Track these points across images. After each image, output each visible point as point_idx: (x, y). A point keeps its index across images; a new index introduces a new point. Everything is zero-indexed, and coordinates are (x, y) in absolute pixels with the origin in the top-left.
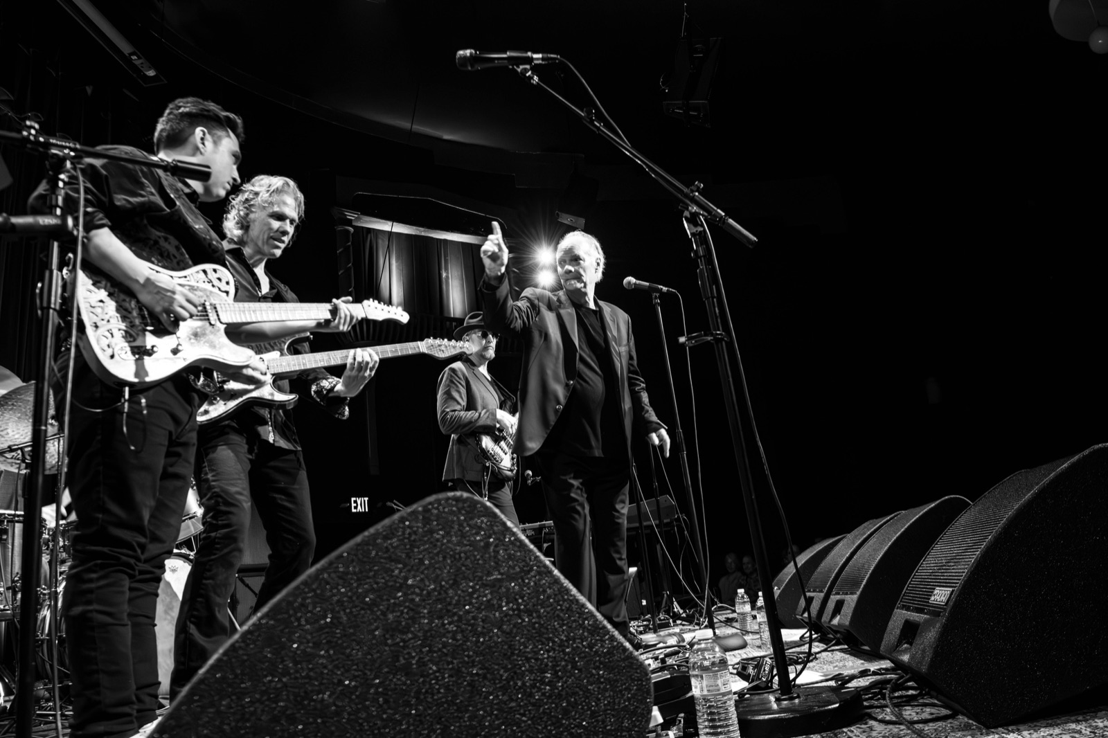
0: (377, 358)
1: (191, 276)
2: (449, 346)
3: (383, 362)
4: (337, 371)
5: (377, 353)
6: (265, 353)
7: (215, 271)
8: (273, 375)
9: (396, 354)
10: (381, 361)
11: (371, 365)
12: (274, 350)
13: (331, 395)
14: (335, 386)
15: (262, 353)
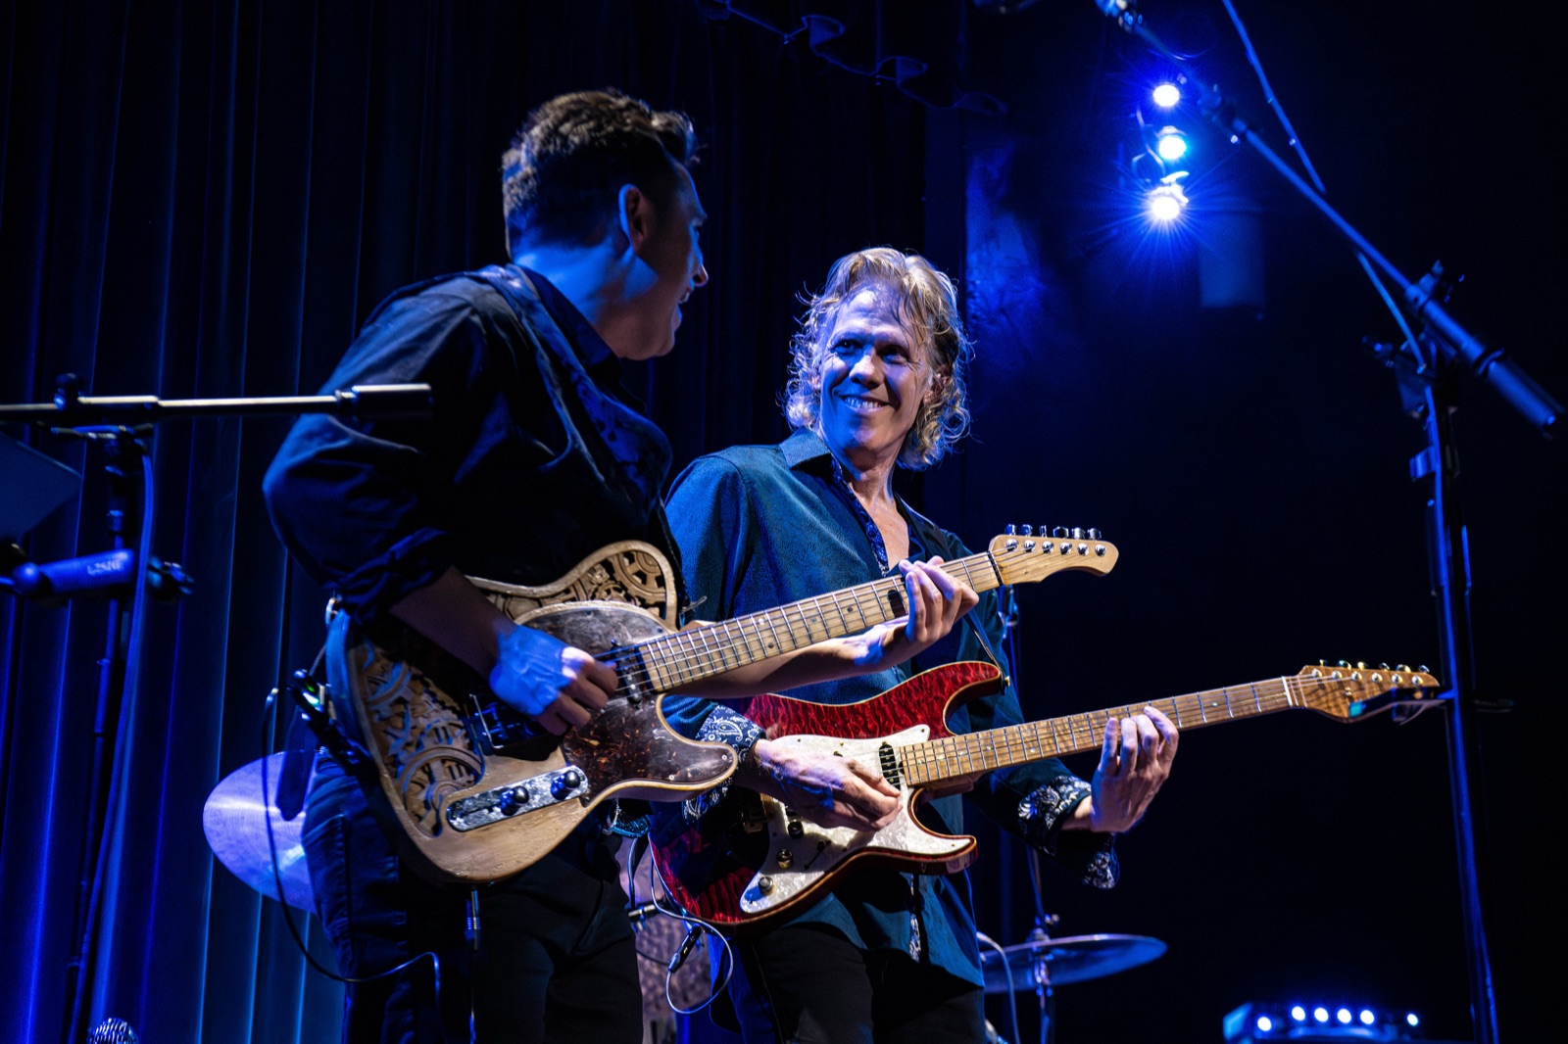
0: (1171, 729)
1: (579, 587)
2: (1369, 682)
3: (1189, 737)
4: (1082, 763)
5: (1173, 716)
6: (896, 731)
7: (629, 555)
8: (916, 787)
9: (1221, 717)
10: (1185, 735)
11: (1158, 749)
12: (915, 722)
13: (1068, 826)
14: (1076, 804)
15: (888, 733)
